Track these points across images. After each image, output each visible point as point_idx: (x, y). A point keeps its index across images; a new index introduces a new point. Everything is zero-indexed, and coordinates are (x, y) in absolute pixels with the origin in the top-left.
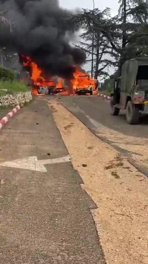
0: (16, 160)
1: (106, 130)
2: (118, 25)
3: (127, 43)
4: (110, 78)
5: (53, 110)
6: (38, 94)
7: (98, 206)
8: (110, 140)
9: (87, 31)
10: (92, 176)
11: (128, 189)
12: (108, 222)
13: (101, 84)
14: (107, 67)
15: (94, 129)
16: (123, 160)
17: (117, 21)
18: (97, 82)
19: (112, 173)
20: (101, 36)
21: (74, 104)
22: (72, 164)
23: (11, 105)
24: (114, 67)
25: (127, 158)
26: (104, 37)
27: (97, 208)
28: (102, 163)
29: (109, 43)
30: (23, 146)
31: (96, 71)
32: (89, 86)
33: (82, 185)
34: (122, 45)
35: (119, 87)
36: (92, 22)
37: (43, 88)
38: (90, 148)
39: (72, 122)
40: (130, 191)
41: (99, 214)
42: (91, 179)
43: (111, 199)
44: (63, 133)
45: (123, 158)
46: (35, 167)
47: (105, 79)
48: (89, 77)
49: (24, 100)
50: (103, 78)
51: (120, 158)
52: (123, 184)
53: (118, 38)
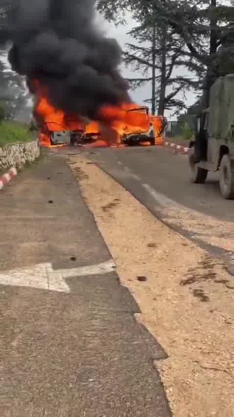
0: (11, 271)
1: (182, 212)
2: (201, 11)
3: (219, 45)
4: (188, 111)
5: (78, 175)
6: (50, 146)
7: (169, 355)
8: (190, 229)
9: (143, 22)
10: (156, 297)
11: (225, 320)
12: (188, 383)
13: (172, 124)
15: (159, 209)
16: (215, 267)
17: (198, 4)
18: (164, 120)
19: (195, 291)
20: (169, 32)
21: (119, 163)
22: (119, 276)
24: (196, 90)
25: (222, 262)
26: (176, 35)
27: (166, 357)
28: (175, 273)
29: (183, 45)
30: (26, 245)
31: (160, 99)
32: (148, 129)
33: (136, 314)
34: (210, 49)
35: (205, 128)
37: (59, 133)
38: (151, 246)
39: (117, 198)
40: (229, 325)
41: (170, 368)
42: (155, 304)
43: (194, 341)
44: (100, 218)
45: (215, 263)
46: (48, 283)
47: (178, 114)
48: (147, 113)
49: (24, 157)
50: (175, 113)
51: (210, 263)
52: (215, 312)
53: (202, 35)
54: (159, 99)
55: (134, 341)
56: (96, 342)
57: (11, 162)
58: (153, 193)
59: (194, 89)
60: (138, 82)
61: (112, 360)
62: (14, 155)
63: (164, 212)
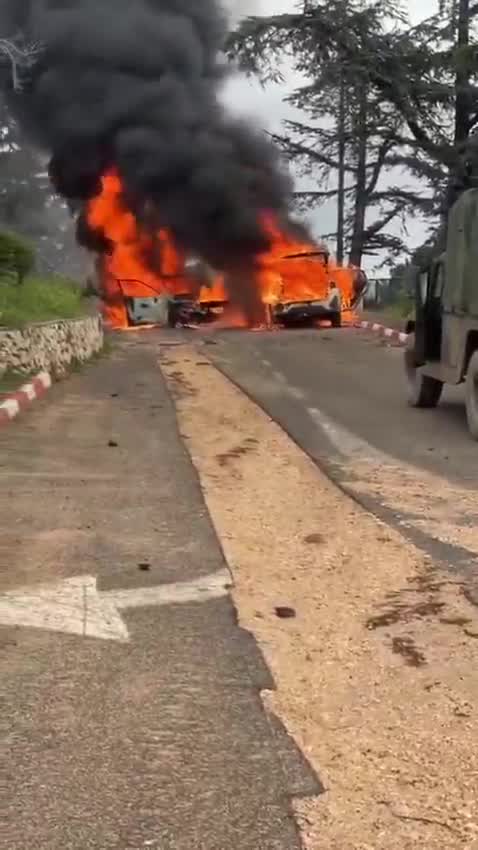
0: (10, 593)
1: (385, 468)
3: (474, 124)
4: (412, 259)
5: (179, 387)
6: (126, 327)
7: (325, 787)
8: (397, 506)
9: (317, 77)
10: (312, 654)
11: (457, 709)
15: (336, 462)
16: (443, 588)
17: (431, 39)
18: (359, 276)
19: (397, 641)
21: (266, 362)
22: (237, 607)
23: (14, 371)
24: (427, 216)
25: (458, 580)
26: (386, 103)
27: (319, 790)
28: (356, 601)
29: (401, 124)
30: (47, 536)
31: (354, 233)
32: (327, 295)
33: (264, 693)
35: (437, 295)
36: (335, 43)
37: (145, 302)
38: (314, 539)
39: (251, 437)
40: (463, 719)
41: (325, 818)
42: (306, 669)
43: (383, 755)
44: (211, 479)
45: (444, 581)
46: (84, 620)
47: (391, 264)
48: (327, 261)
49: (67, 350)
50: (384, 263)
51: (433, 580)
52: (435, 690)
53: (438, 104)
54: (351, 233)
55: (254, 753)
57: (39, 361)
58: (327, 427)
59: (423, 213)
60: (309, 198)
62: (46, 346)
63: (347, 468)
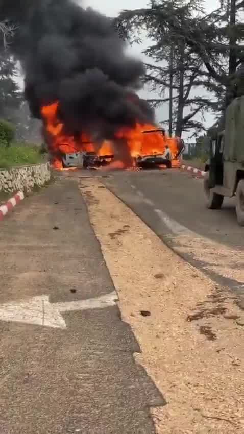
0: (5, 304)
1: (195, 239)
4: (207, 133)
5: (89, 199)
6: (61, 169)
7: (167, 402)
8: (201, 259)
9: (159, 41)
10: (159, 335)
11: (233, 362)
13: (189, 146)
14: (199, 113)
15: (170, 237)
16: (225, 301)
18: (180, 142)
19: (202, 328)
21: (133, 187)
22: (121, 311)
23: (5, 191)
24: (215, 111)
25: (233, 297)
26: (194, 54)
28: (181, 307)
29: (201, 64)
30: (23, 275)
32: (164, 152)
33: (135, 354)
34: (229, 68)
37: (71, 156)
38: (159, 276)
39: (127, 224)
40: (236, 367)
41: (167, 417)
43: (197, 385)
44: (107, 246)
45: (226, 297)
46: (43, 318)
47: (196, 136)
48: (164, 135)
50: (193, 135)
51: (220, 296)
52: (222, 352)
53: (220, 54)
54: (176, 120)
55: (130, 385)
56: (88, 386)
57: (18, 185)
58: (165, 219)
59: (213, 110)
60: (154, 102)
61: (105, 406)
62: (21, 178)
63: (176, 240)
